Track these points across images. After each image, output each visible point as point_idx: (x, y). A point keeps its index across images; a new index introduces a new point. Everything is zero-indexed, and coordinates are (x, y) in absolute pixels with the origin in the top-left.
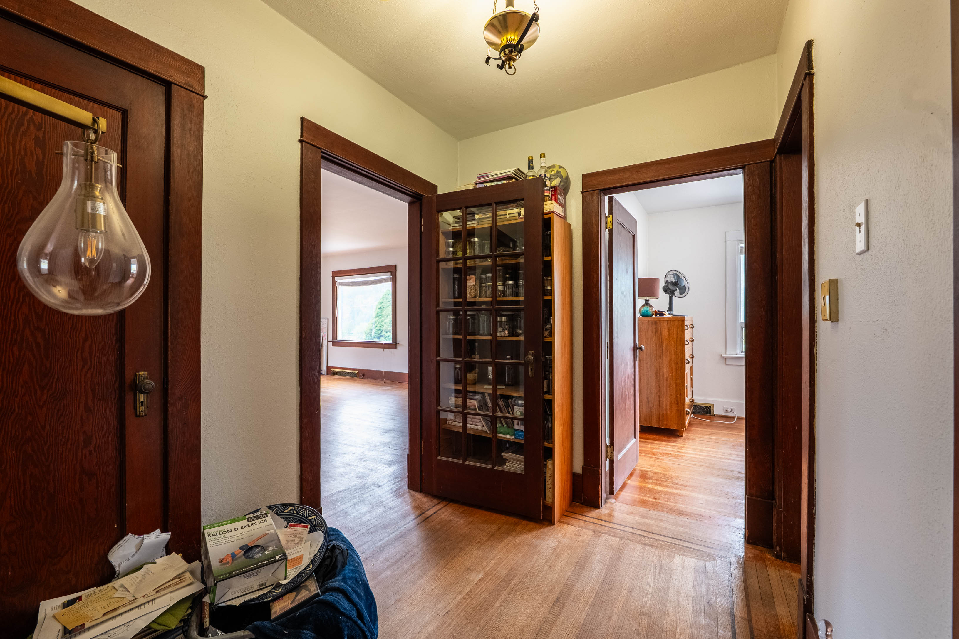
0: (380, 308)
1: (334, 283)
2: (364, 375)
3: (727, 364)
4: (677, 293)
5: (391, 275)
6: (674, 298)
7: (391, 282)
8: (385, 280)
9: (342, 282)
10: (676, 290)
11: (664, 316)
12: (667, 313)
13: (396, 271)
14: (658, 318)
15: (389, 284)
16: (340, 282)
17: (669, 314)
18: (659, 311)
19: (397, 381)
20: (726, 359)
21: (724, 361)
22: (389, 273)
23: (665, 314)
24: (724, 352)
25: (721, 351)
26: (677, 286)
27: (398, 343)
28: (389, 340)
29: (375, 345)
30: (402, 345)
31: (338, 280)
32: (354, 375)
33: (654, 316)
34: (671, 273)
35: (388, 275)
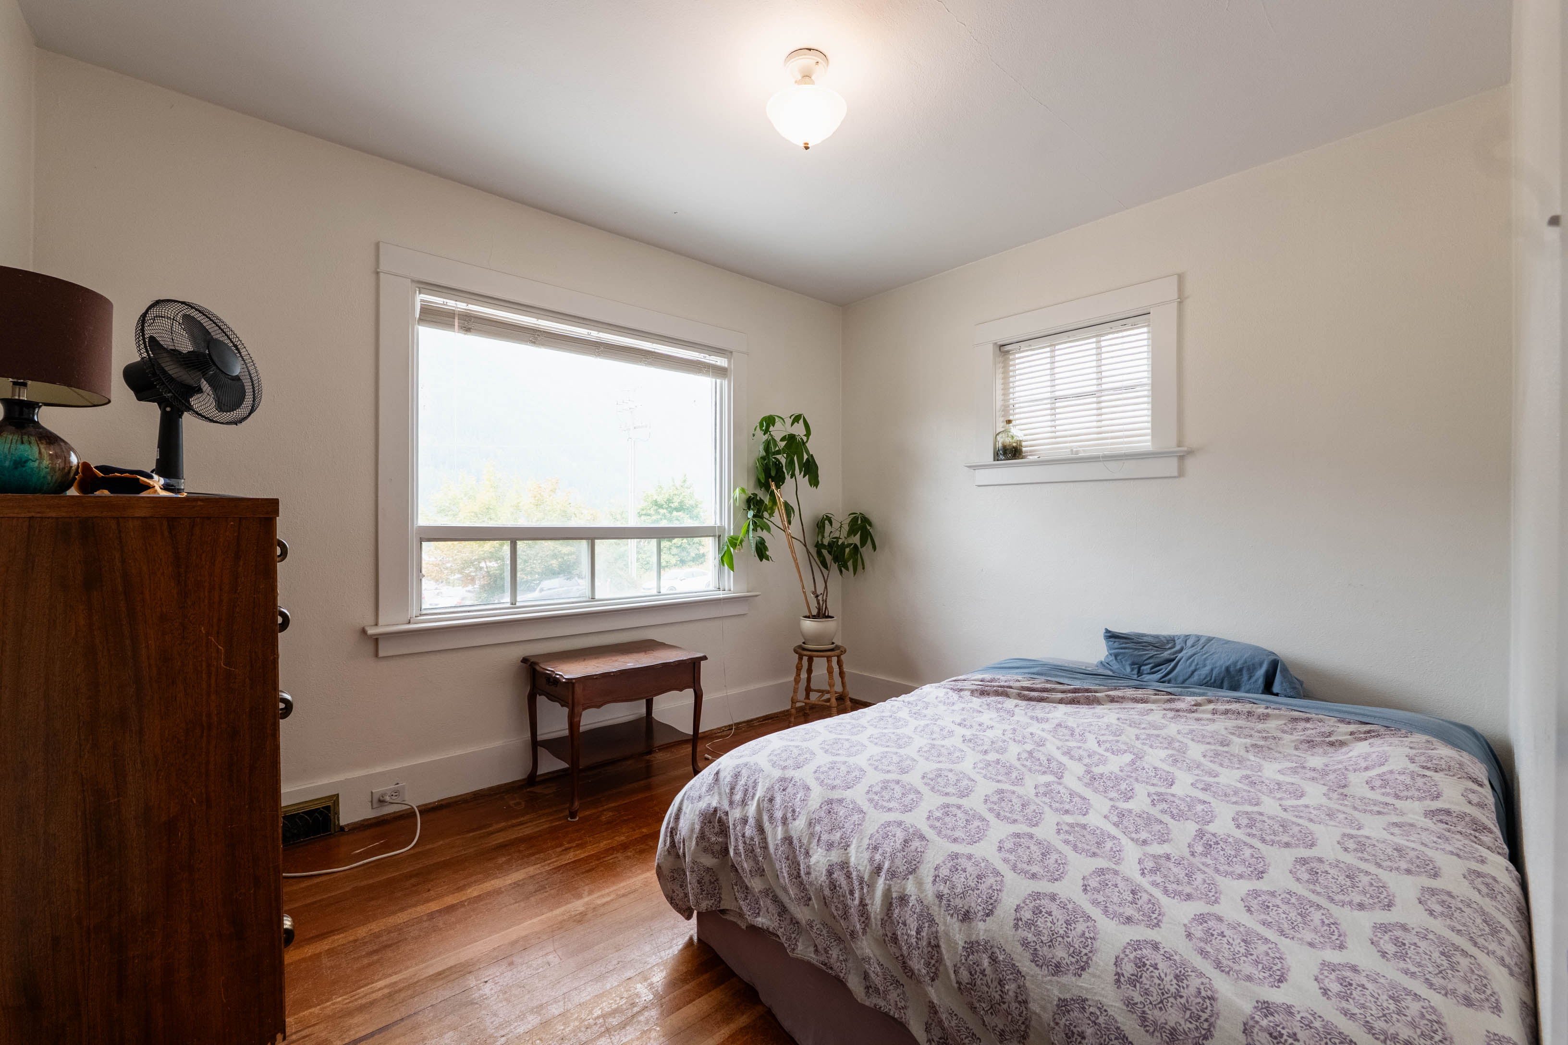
3: (381, 653)
4: (204, 401)
6: (187, 419)
10: (199, 390)
11: (144, 494)
12: (158, 482)
14: (103, 503)
17: (166, 488)
18: (104, 469)
20: (376, 640)
21: (370, 648)
23: (148, 487)
24: (369, 619)
25: (362, 616)
26: (204, 375)
33: (73, 492)
34: (170, 311)
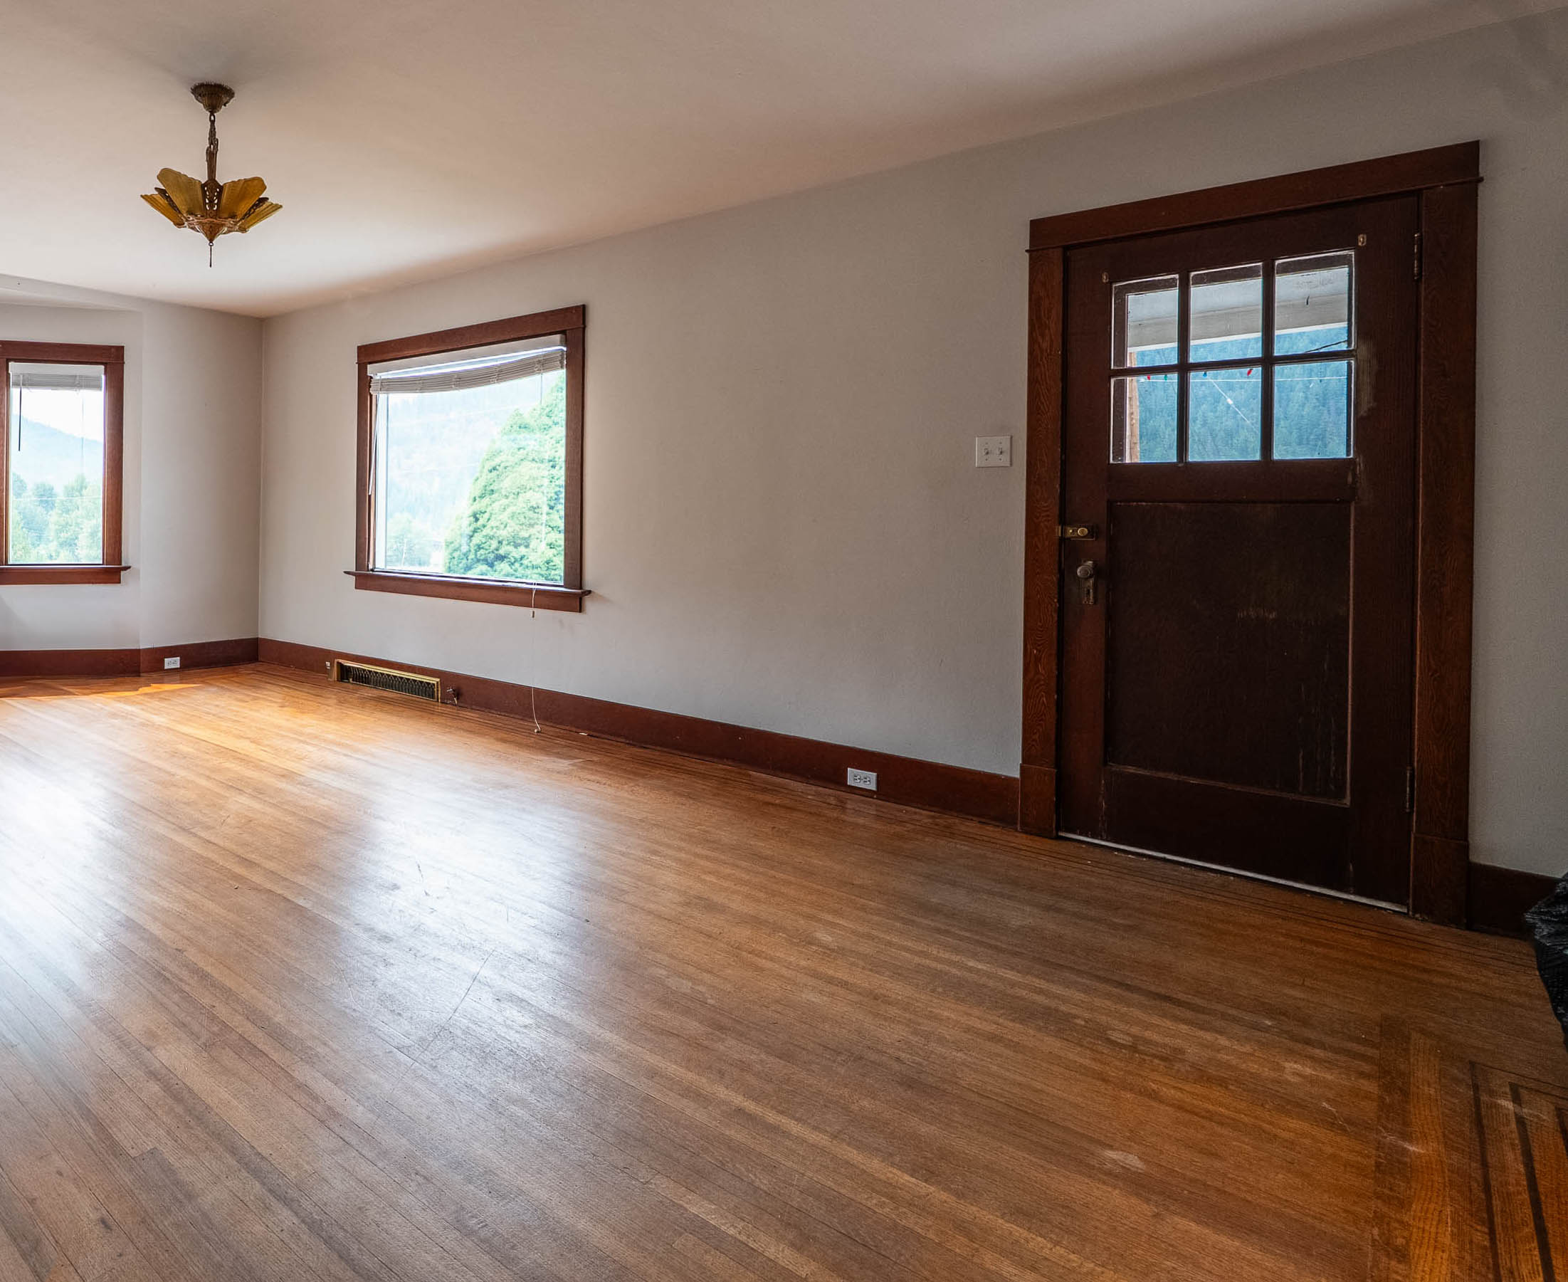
0: (494, 469)
1: (364, 383)
2: (458, 694)
5: (566, 342)
7: (564, 371)
8: (543, 364)
9: (389, 381)
13: (584, 329)
15: (558, 377)
16: (383, 381)
19: (584, 730)
22: (557, 337)
27: (590, 592)
28: (556, 577)
29: (500, 595)
30: (602, 599)
31: (379, 372)
32: (426, 690)
35: (553, 346)
